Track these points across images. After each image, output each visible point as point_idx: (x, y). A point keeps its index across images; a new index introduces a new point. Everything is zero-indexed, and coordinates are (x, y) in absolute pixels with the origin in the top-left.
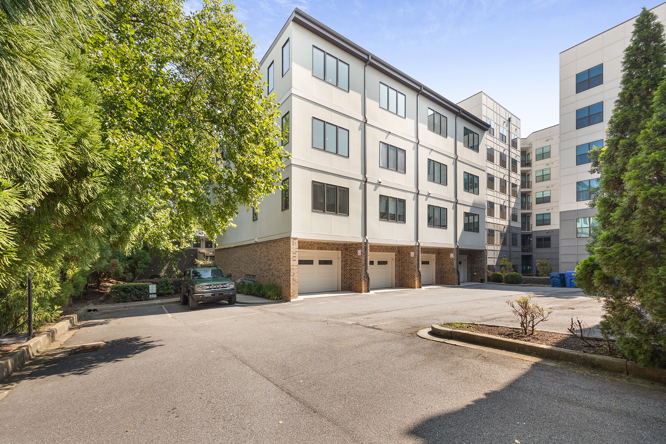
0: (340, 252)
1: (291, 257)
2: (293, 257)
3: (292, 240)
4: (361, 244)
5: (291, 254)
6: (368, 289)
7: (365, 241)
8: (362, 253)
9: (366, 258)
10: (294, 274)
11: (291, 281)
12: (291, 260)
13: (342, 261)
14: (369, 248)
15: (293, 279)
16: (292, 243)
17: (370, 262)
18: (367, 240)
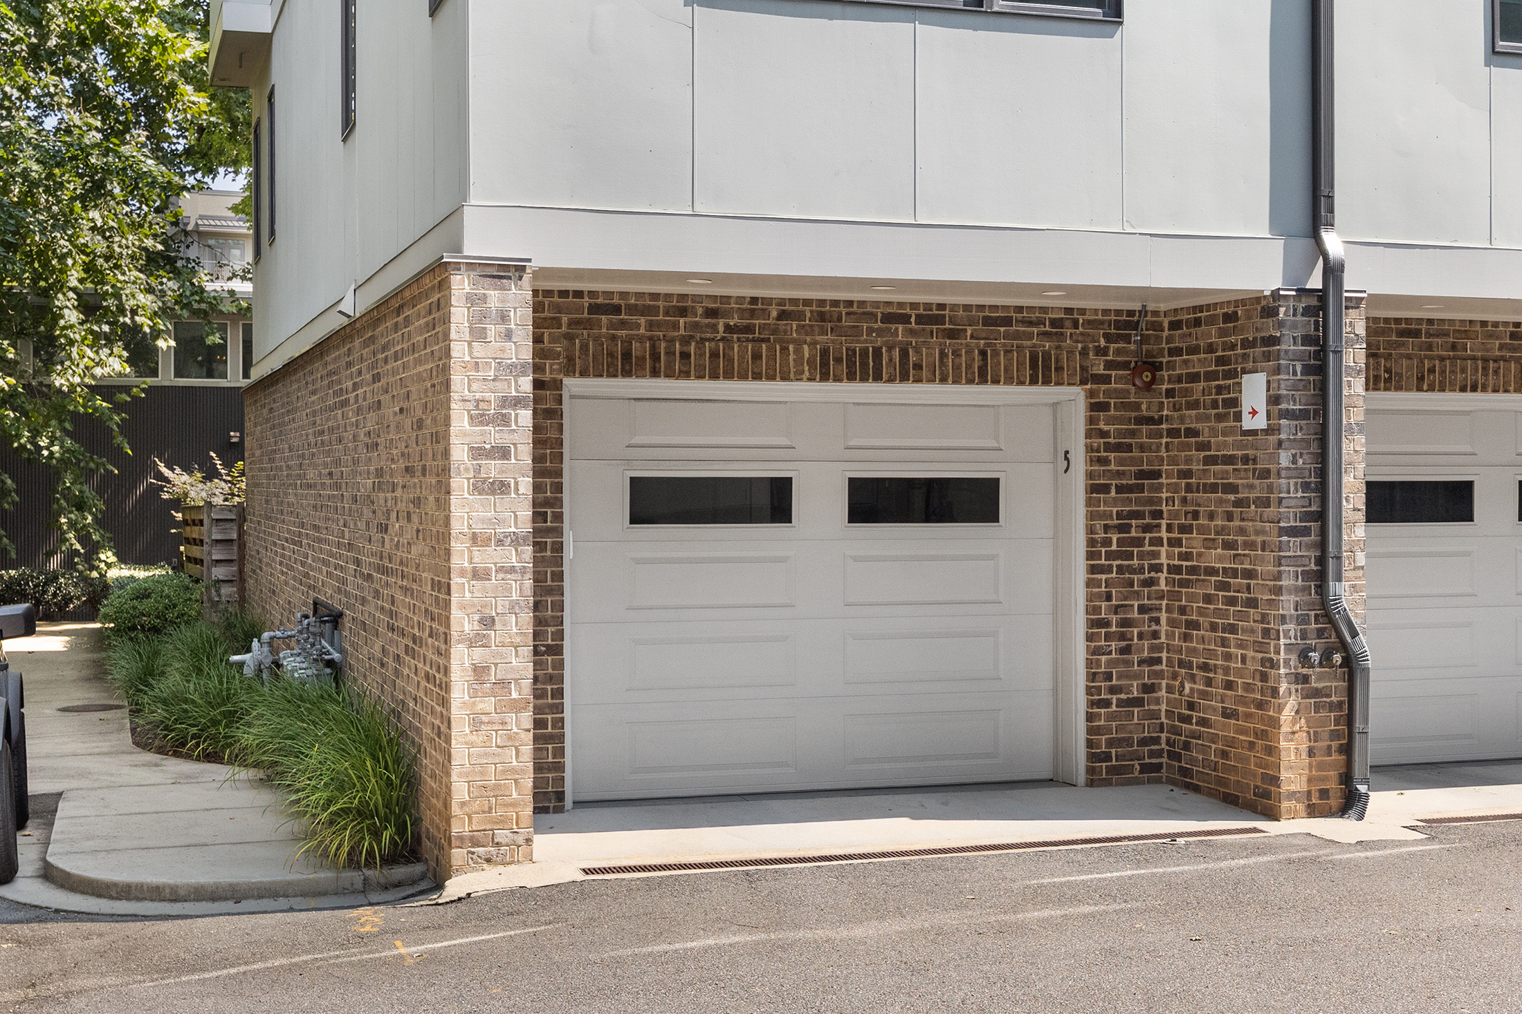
0: (1073, 398)
1: (459, 453)
2: (478, 453)
3: (461, 285)
4: (1266, 306)
5: (460, 422)
6: (1347, 779)
7: (1316, 282)
8: (1273, 400)
9: (1322, 457)
10: (488, 622)
11: (459, 693)
12: (460, 485)
13: (1095, 489)
14: (1354, 356)
15: (479, 671)
16: (459, 316)
17: (1373, 489)
18: (1333, 271)
